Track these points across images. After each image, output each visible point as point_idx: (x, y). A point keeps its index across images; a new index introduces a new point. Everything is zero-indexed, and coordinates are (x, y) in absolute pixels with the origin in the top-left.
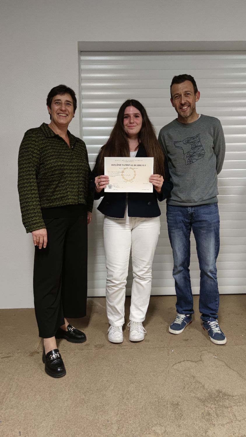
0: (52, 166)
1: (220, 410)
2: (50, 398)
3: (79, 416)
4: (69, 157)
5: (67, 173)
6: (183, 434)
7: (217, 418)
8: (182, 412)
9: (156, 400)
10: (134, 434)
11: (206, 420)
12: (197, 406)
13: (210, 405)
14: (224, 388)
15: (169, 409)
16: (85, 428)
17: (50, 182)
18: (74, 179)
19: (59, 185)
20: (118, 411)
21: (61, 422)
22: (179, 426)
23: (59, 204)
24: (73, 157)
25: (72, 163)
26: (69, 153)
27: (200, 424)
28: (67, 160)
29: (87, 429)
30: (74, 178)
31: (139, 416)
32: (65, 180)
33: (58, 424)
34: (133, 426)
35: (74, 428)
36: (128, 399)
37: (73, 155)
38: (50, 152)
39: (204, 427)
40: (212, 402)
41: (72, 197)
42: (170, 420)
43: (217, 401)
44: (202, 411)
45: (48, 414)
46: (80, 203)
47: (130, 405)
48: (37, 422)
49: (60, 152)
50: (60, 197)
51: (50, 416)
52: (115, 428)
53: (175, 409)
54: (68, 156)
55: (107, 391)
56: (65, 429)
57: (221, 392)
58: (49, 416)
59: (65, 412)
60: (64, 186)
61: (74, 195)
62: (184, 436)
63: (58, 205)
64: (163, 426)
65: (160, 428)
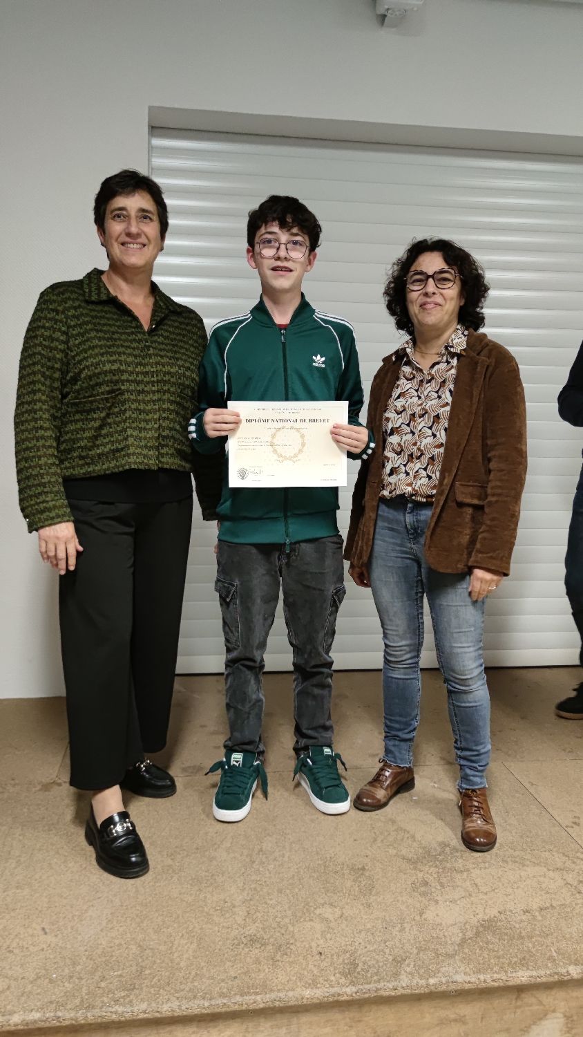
0: (89, 373)
1: (448, 876)
4: (137, 352)
5: (127, 391)
6: (377, 919)
7: (442, 890)
8: (373, 882)
9: (320, 862)
10: (279, 922)
11: (420, 895)
12: (401, 871)
13: (426, 869)
14: (453, 838)
15: (346, 877)
16: (178, 917)
17: (88, 412)
18: (148, 407)
19: (109, 421)
22: (369, 906)
23: (109, 469)
24: (149, 352)
25: (145, 365)
26: (139, 341)
27: (409, 901)
28: (130, 360)
29: (183, 916)
30: (146, 403)
32: (123, 409)
33: (122, 912)
34: (276, 909)
35: (157, 918)
37: (148, 347)
38: (89, 340)
39: (416, 906)
40: (431, 864)
42: (351, 897)
43: (441, 861)
44: (413, 880)
46: (161, 465)
48: (78, 910)
50: (110, 449)
51: (102, 899)
52: (241, 913)
53: (360, 877)
55: (217, 851)
56: (138, 920)
57: (448, 846)
58: (99, 898)
59: (134, 890)
60: (120, 423)
62: (380, 921)
63: (105, 470)
64: (338, 906)
65: (330, 910)
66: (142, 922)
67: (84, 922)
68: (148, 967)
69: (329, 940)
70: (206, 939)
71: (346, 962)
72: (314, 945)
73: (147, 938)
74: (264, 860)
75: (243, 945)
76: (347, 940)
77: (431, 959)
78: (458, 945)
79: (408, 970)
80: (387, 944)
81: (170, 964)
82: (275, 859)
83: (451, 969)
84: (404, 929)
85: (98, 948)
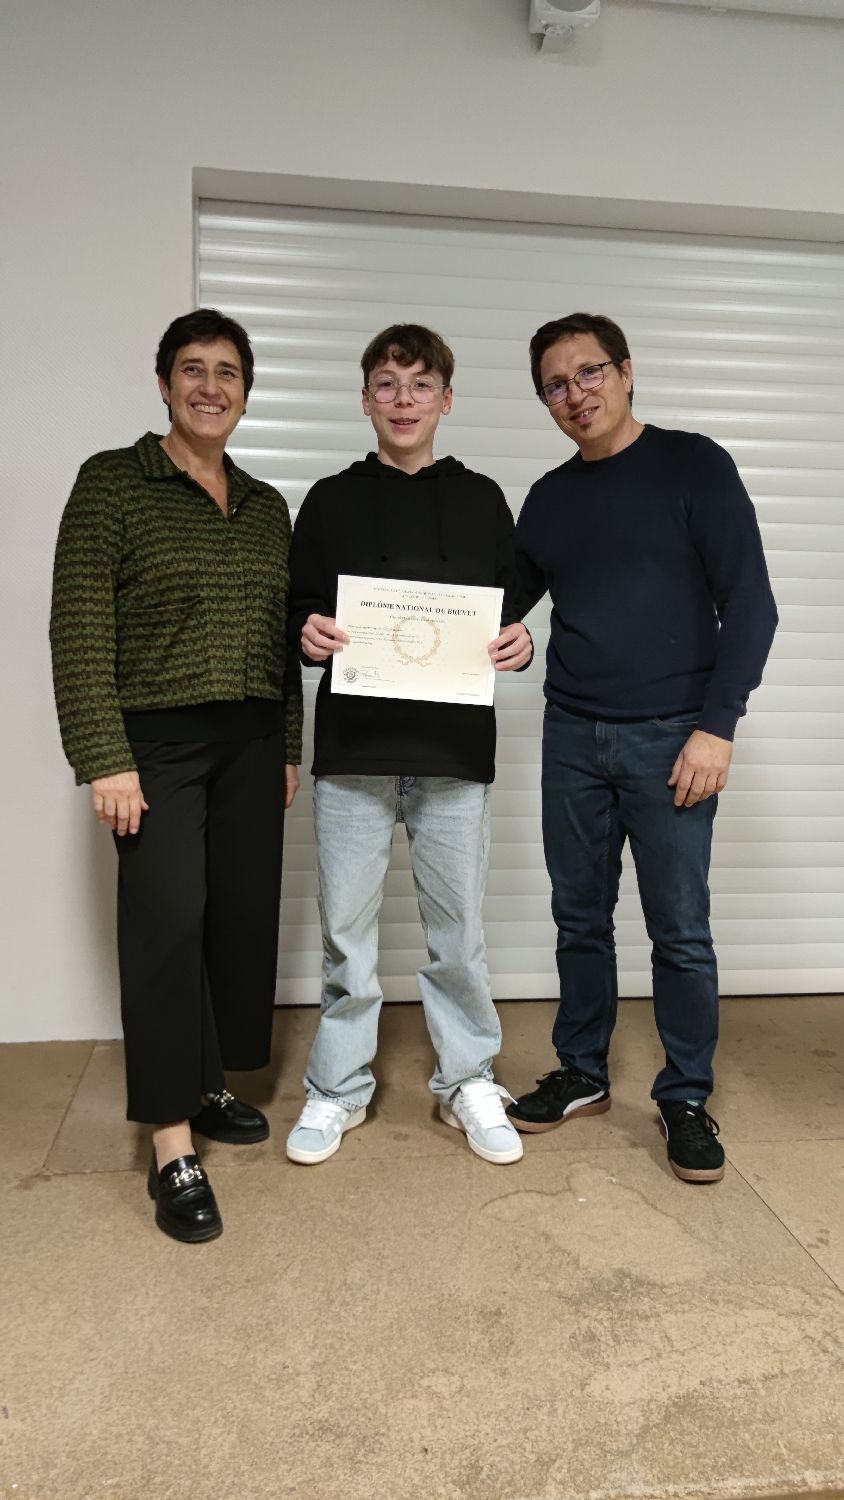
0: (158, 574)
1: (626, 1325)
2: (93, 1310)
3: (194, 1357)
4: (218, 547)
5: (208, 598)
6: (516, 1394)
7: (618, 1347)
8: (512, 1333)
9: (433, 1302)
10: (366, 1400)
11: (582, 1355)
12: (555, 1317)
13: (594, 1314)
14: (637, 1264)
15: (471, 1326)
16: (212, 1388)
17: (155, 625)
18: (235, 619)
19: (183, 637)
20: (315, 1337)
21: (137, 1375)
22: (504, 1373)
23: (182, 700)
24: (234, 547)
25: (228, 564)
26: (219, 532)
27: (566, 1365)
28: (210, 557)
29: (219, 1391)
30: (231, 613)
31: (382, 1349)
32: (203, 621)
33: (126, 1382)
34: (362, 1378)
35: (179, 1393)
36: (347, 1304)
37: (232, 540)
38: (155, 530)
39: (576, 1373)
40: (601, 1305)
41: (223, 677)
42: (477, 1358)
43: (617, 1300)
44: (573, 1331)
45: (93, 1355)
46: (249, 693)
47: (351, 1319)
48: (59, 1379)
49: (190, 530)
50: (185, 674)
51: (98, 1360)
52: (307, 1385)
53: (492, 1326)
54: (214, 542)
55: (279, 1283)
56: (149, 1395)
57: (628, 1276)
58: (92, 1360)
59: (147, 1347)
60: (198, 639)
61: (232, 670)
62: (519, 1398)
63: (178, 701)
64: (456, 1373)
65: (445, 1380)
66: (155, 1399)
67: (66, 1399)
68: (160, 1470)
69: (439, 1427)
70: (253, 1426)
71: (464, 1463)
72: (416, 1436)
73: (161, 1425)
74: (348, 1298)
75: (308, 1437)
76: (467, 1428)
77: (594, 1460)
78: (636, 1436)
79: (559, 1476)
80: (529, 1434)
81: (194, 1467)
82: (364, 1298)
83: (624, 1474)
84: (556, 1409)
85: (85, 1442)
